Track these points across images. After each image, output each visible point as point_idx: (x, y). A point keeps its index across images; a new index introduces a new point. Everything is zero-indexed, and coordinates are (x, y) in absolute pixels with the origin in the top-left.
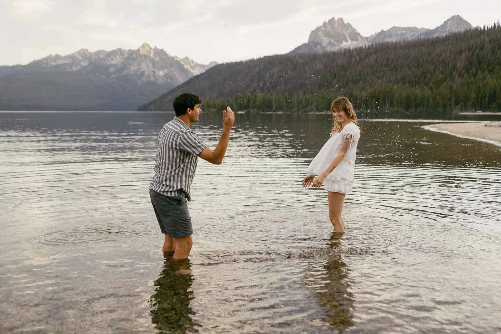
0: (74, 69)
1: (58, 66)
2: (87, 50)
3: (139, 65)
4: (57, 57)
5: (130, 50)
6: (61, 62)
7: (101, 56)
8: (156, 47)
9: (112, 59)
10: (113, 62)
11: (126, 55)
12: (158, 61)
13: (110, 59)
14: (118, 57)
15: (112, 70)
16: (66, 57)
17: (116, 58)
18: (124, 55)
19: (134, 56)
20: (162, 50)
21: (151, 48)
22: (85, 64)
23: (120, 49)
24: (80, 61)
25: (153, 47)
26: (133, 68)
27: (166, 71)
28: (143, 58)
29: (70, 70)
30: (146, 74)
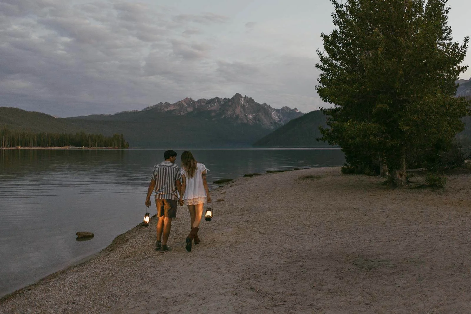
0: (182, 114)
1: (170, 112)
2: (190, 98)
3: (234, 110)
4: (167, 105)
5: (225, 99)
6: (172, 108)
7: (203, 104)
8: (246, 96)
9: (212, 106)
10: (212, 108)
11: (222, 103)
12: (247, 107)
13: (210, 106)
14: (216, 104)
15: (213, 114)
16: (174, 104)
18: (221, 103)
19: (230, 103)
20: (251, 98)
21: (242, 97)
22: (190, 110)
23: (217, 98)
24: (186, 108)
25: (244, 96)
26: (229, 113)
27: (254, 114)
28: (237, 105)
29: (179, 115)
30: (240, 117)
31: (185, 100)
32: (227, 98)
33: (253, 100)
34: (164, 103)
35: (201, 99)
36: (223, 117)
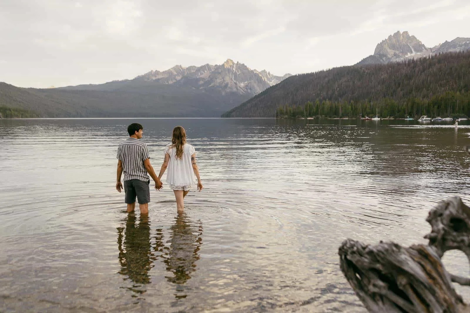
0: (170, 82)
1: (157, 80)
2: (180, 66)
3: (223, 78)
4: (157, 73)
5: (216, 65)
6: (160, 77)
7: (192, 71)
8: (238, 62)
9: (201, 74)
10: (202, 76)
11: (213, 70)
12: (239, 74)
13: (199, 74)
14: (206, 71)
15: (201, 82)
16: (164, 72)
17: (204, 72)
18: (211, 70)
19: (220, 71)
20: (243, 64)
21: (233, 63)
22: (179, 78)
23: (208, 65)
24: (175, 75)
25: (236, 63)
26: (218, 81)
27: (246, 82)
29: (167, 83)
30: (229, 86)
31: (174, 67)
32: (218, 64)
33: (246, 66)
34: (154, 71)
35: (191, 67)
36: (212, 84)
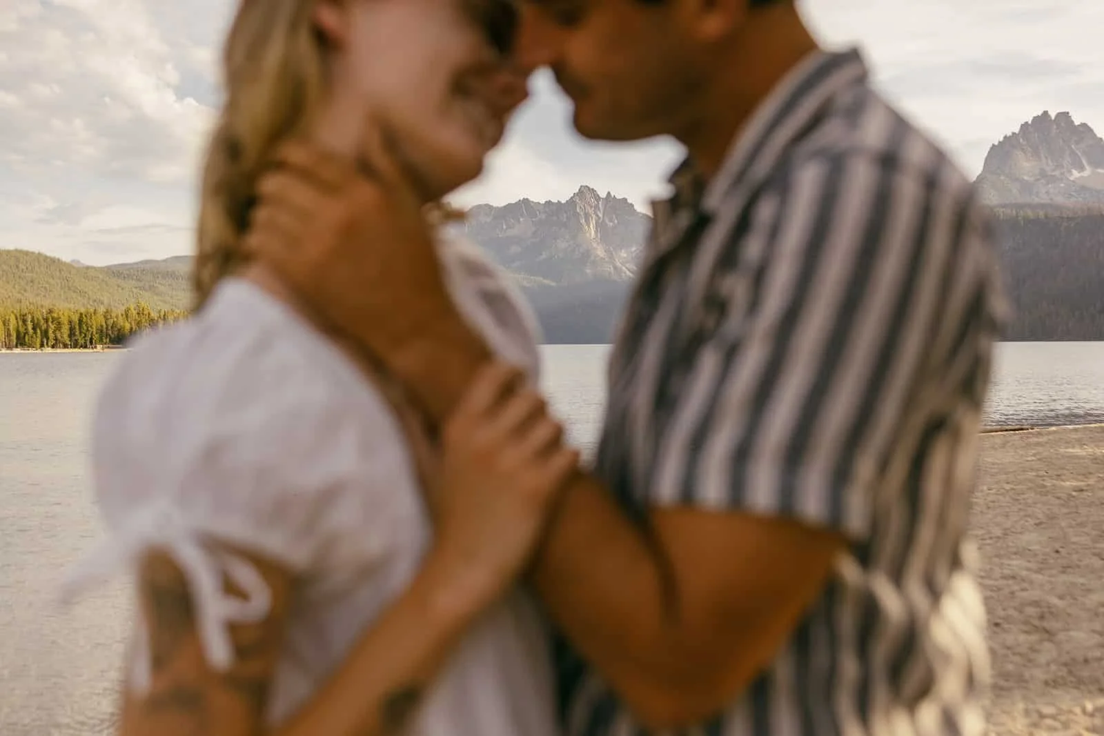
3: (574, 237)
5: (549, 203)
7: (484, 219)
8: (609, 193)
9: (509, 227)
10: (511, 233)
11: (541, 216)
12: (614, 227)
13: (504, 227)
14: (521, 220)
15: (515, 249)
17: (519, 221)
18: (536, 216)
20: (624, 200)
21: (597, 198)
23: (526, 201)
25: (603, 195)
26: (562, 245)
27: (634, 249)
28: (583, 221)
30: (592, 258)
32: (555, 201)
33: (632, 205)
35: (478, 207)
36: (544, 256)
